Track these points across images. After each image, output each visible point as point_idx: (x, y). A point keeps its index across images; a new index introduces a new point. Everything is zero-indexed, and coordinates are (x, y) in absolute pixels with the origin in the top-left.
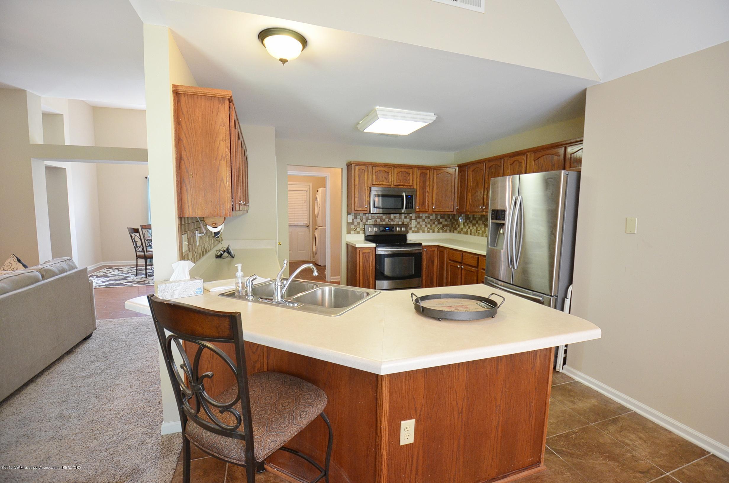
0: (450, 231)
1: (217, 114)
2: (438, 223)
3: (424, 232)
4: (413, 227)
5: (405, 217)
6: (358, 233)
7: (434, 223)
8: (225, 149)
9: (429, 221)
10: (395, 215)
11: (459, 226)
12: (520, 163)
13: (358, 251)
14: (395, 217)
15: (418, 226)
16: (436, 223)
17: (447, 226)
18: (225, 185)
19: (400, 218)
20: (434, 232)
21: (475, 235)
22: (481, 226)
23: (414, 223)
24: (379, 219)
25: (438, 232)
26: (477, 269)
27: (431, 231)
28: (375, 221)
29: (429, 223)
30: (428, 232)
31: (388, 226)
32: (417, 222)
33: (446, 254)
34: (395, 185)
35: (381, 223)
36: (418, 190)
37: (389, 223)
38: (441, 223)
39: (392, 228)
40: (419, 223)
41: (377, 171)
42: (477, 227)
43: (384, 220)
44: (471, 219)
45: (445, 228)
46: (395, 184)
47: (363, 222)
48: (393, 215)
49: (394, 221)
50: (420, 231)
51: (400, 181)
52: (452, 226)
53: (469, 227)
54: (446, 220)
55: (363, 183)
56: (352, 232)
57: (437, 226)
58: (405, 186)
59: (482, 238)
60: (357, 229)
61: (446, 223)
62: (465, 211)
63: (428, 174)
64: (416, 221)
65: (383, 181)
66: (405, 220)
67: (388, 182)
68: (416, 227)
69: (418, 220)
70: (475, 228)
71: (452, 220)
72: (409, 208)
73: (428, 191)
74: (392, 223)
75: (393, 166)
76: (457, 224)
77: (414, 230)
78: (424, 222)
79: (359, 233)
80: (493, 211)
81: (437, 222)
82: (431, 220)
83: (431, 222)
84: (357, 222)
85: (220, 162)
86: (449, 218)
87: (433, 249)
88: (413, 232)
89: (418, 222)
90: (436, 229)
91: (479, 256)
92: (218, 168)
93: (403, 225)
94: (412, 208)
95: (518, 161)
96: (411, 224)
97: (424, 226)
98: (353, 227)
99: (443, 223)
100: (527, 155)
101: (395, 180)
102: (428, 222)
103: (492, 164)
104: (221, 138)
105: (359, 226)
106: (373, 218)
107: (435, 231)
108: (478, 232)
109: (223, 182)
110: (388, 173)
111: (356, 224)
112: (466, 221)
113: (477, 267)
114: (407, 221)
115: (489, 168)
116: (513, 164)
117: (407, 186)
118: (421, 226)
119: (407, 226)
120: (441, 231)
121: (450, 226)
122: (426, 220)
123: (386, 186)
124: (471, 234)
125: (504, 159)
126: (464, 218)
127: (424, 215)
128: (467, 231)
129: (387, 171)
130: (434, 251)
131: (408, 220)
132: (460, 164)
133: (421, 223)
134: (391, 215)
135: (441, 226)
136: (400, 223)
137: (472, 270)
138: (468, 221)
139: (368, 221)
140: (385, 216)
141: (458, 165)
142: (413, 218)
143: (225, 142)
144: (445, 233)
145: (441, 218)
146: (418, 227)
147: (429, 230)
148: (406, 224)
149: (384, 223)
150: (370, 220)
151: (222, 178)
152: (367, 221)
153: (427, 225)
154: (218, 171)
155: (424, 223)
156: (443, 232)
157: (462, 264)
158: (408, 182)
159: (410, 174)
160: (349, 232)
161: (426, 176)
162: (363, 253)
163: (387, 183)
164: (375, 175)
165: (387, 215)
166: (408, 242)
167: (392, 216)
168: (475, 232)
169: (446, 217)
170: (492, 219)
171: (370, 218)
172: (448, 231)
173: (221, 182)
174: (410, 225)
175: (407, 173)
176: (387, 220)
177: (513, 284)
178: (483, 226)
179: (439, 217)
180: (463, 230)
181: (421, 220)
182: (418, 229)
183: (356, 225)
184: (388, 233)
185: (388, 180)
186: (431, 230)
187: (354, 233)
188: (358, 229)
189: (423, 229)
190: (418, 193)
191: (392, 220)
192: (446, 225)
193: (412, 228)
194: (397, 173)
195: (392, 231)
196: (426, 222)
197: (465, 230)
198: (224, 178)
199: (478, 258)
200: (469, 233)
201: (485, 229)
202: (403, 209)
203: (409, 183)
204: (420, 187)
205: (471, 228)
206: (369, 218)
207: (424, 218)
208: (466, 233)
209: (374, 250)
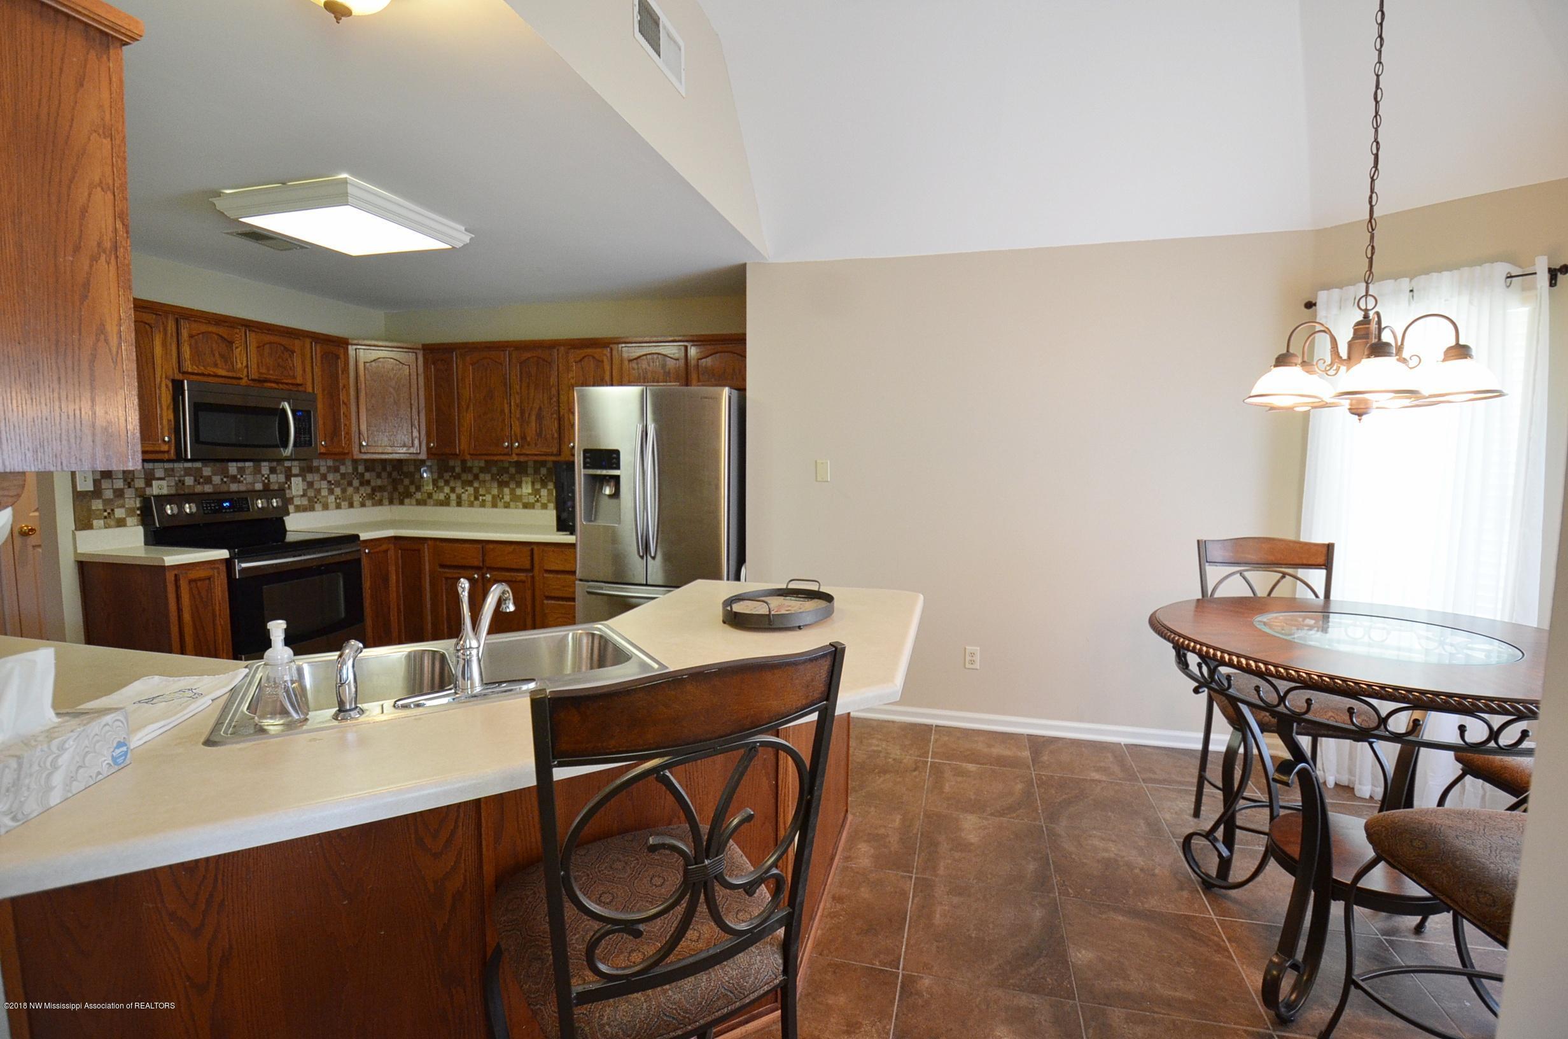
0: (391, 502)
1: (82, 85)
2: (362, 484)
3: (326, 507)
4: (297, 496)
5: (273, 470)
6: (121, 523)
7: (350, 484)
8: (110, 220)
9: (339, 477)
10: (240, 464)
11: (418, 488)
12: (599, 361)
13: (170, 577)
14: (241, 470)
15: (311, 493)
16: (356, 483)
17: (381, 489)
18: (114, 350)
19: (257, 471)
20: (351, 505)
21: (471, 505)
22: (488, 485)
23: (297, 486)
24: (192, 478)
25: (363, 505)
26: (531, 574)
27: (344, 504)
28: (177, 484)
29: (338, 484)
30: (338, 507)
31: (227, 497)
32: (305, 483)
33: (426, 553)
34: (253, 380)
35: (199, 489)
36: (320, 397)
37: (224, 488)
38: (368, 482)
39: (240, 501)
40: (310, 485)
41: (194, 332)
42: (476, 490)
43: (208, 480)
44: (458, 470)
45: (378, 496)
46: (255, 376)
47: (137, 489)
48: (234, 464)
49: (240, 482)
50: (316, 505)
51: (268, 369)
52: (395, 489)
53: (453, 490)
54: (379, 476)
55: (150, 365)
56: (95, 523)
57: (357, 490)
58: (282, 383)
59: (495, 510)
60: (116, 511)
61: (379, 482)
62: (458, 452)
63: (342, 356)
64: (304, 480)
65: (216, 365)
66: (273, 478)
67: (233, 370)
68: (304, 495)
69: (309, 477)
70: (471, 490)
71: (395, 474)
72: (300, 446)
73: (345, 400)
74: (234, 487)
75: (242, 325)
76: (412, 483)
77: (299, 503)
78: (325, 482)
79: (125, 525)
80: (585, 451)
81: (358, 481)
82: (343, 476)
83: (342, 482)
84: (115, 491)
85: (91, 266)
86: (384, 469)
87: (384, 547)
88: (299, 509)
89: (308, 482)
90: (357, 499)
91: (535, 548)
92: (86, 285)
93: (267, 492)
94: (311, 445)
95: (594, 357)
96: (290, 487)
97: (324, 493)
98: (97, 505)
99: (373, 484)
100: (611, 350)
101: (255, 366)
102: (335, 481)
103: (529, 355)
104: (97, 179)
105: (121, 502)
106: (169, 476)
107: (355, 504)
108: (481, 498)
109: (106, 341)
110: (231, 343)
111: (108, 494)
112: (441, 476)
113: (532, 569)
114: (277, 479)
115: (521, 363)
116: (581, 361)
117: (286, 384)
118: (319, 491)
119: (281, 492)
120: (369, 503)
121: (390, 488)
122: (330, 477)
123: (227, 381)
124: (459, 504)
125: (558, 350)
126: (435, 468)
127: (322, 463)
128: (448, 498)
129: (226, 337)
130: (386, 551)
131: (282, 478)
132: (428, 345)
133: (316, 486)
134: (230, 464)
135: (369, 490)
136: (259, 486)
137: (519, 579)
138: (447, 476)
139: (154, 483)
140: (209, 469)
141: (424, 345)
142: (295, 471)
143: (110, 195)
144: (380, 508)
145: (367, 470)
146: (309, 494)
147: (338, 501)
148: (276, 487)
149: (208, 488)
150: (160, 482)
151: (103, 325)
152: (149, 484)
153: (333, 489)
154: (84, 297)
155: (324, 484)
156: (373, 505)
157: (484, 570)
158: (292, 374)
159: (293, 352)
160: (83, 523)
161: (337, 363)
162: (190, 581)
163: (228, 371)
164: (190, 345)
165: (218, 465)
166: (290, 538)
167: (233, 468)
168: (472, 499)
169: (379, 468)
170: (585, 467)
171: (159, 473)
172: (386, 502)
173: (98, 340)
174: (287, 491)
175: (286, 349)
176: (216, 479)
177: (648, 583)
178: (495, 485)
179: (361, 469)
180: (435, 496)
181: (317, 477)
182: (310, 500)
183: (111, 500)
184: (228, 517)
185: (232, 363)
186: (343, 501)
187: (107, 526)
188: (120, 513)
189: (323, 500)
190: (320, 406)
191: (234, 479)
192: (380, 487)
193: (295, 499)
194: (258, 347)
195: (241, 509)
196: (329, 482)
197: (442, 496)
198: (108, 328)
199: (532, 550)
200: (454, 503)
201: (501, 491)
202: (285, 445)
203: (294, 377)
204: (323, 390)
205: (459, 490)
206: (157, 475)
207: (323, 470)
208: (446, 503)
209: (223, 568)
